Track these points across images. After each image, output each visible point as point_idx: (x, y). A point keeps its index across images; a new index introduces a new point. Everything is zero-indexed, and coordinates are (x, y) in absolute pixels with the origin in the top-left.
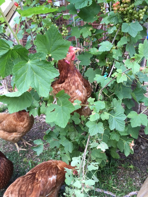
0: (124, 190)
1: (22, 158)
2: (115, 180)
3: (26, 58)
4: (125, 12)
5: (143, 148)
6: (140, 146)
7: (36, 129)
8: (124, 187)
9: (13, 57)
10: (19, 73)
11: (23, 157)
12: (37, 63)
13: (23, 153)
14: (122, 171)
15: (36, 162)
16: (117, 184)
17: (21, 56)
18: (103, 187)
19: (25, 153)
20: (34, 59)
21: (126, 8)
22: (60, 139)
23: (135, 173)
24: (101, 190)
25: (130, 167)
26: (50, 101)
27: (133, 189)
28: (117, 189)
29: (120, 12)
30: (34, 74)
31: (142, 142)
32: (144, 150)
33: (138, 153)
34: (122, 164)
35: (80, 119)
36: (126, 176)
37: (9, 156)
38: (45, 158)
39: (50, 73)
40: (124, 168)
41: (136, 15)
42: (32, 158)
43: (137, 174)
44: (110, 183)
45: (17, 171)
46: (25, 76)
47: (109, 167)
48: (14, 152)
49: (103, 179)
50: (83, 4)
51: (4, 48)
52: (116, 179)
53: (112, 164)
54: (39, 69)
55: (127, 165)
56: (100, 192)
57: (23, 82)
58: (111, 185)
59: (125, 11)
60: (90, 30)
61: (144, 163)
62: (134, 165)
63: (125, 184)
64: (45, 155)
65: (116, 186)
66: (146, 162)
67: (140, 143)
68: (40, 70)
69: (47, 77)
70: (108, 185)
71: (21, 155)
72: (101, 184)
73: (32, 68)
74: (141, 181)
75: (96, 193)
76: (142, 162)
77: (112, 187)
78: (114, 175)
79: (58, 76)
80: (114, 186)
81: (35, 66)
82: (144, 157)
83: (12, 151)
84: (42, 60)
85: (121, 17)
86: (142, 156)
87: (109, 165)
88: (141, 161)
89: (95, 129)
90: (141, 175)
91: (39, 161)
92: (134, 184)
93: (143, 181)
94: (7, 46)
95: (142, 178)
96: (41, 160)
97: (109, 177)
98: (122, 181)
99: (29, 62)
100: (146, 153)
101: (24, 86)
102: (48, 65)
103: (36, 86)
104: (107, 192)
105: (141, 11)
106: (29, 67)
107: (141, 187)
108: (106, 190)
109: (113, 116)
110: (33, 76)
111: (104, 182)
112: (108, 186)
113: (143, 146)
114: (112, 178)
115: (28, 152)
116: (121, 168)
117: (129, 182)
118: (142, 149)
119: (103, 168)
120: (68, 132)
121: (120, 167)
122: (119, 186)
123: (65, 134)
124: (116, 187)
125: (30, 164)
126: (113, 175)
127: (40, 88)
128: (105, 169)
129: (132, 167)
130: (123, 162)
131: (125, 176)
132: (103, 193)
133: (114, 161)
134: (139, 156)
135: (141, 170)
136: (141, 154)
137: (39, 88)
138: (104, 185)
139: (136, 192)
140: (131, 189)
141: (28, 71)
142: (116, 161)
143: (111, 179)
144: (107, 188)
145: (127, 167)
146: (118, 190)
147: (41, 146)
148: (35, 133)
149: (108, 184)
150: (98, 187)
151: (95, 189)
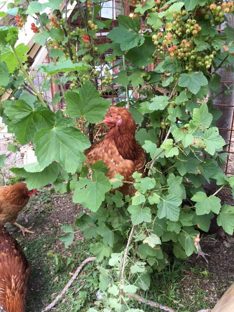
0: (190, 307)
1: (46, 250)
2: (178, 290)
3: (51, 121)
4: (185, 58)
5: (227, 245)
6: (222, 242)
7: (69, 208)
8: (191, 302)
9: (36, 120)
10: (41, 143)
11: (48, 250)
12: (65, 129)
13: (48, 243)
14: (191, 278)
15: (65, 257)
16: (181, 296)
17: (46, 119)
18: (159, 299)
19: (51, 244)
20: (61, 125)
21: (187, 53)
22: (97, 225)
23: (210, 283)
24: (155, 304)
25: (203, 272)
26: (83, 173)
27: (204, 306)
28: (180, 305)
29: (179, 58)
30: (60, 144)
31: (225, 237)
32: (229, 249)
33: (218, 253)
34: (191, 268)
35: (124, 200)
36: (195, 286)
37: (28, 246)
38: (79, 252)
39: (79, 142)
40: (193, 274)
41: (200, 63)
42: (61, 251)
43: (213, 284)
44: (171, 294)
45: (38, 268)
46: (48, 146)
47: (171, 271)
48: (35, 240)
49: (161, 288)
50: (132, 42)
51: (25, 110)
52: (180, 289)
53: (175, 266)
54: (66, 137)
55: (199, 270)
56: (154, 307)
57: (46, 153)
58: (171, 298)
59: (185, 56)
60: (142, 76)
61: (225, 269)
62: (210, 270)
63: (192, 298)
64: (79, 248)
65: (179, 300)
66: (229, 267)
67: (223, 238)
68: (67, 139)
69: (76, 147)
70: (167, 297)
71: (45, 246)
72: (157, 296)
73: (57, 136)
74: (217, 294)
75: (149, 308)
76: (223, 266)
77: (172, 301)
78: (177, 283)
79: (89, 147)
80: (175, 299)
81: (61, 134)
82: (226, 259)
83: (33, 239)
84: (71, 127)
85: (180, 64)
86: (225, 257)
87: (171, 268)
88: (221, 265)
89: (139, 216)
90: (219, 286)
91: (71, 256)
92: (206, 298)
93: (220, 295)
94: (29, 108)
95: (220, 290)
96: (73, 255)
97: (169, 286)
98: (189, 293)
99: (54, 129)
100: (231, 253)
101: (47, 159)
102: (77, 133)
103: (62, 159)
104: (164, 308)
105: (207, 57)
106: (55, 135)
107: (216, 303)
108: (163, 305)
109: (164, 200)
110: (58, 146)
111: (162, 293)
112: (167, 299)
113: (227, 242)
114: (174, 288)
115: (55, 242)
116: (189, 274)
117: (198, 296)
118: (225, 247)
119: (161, 272)
120: (109, 216)
121: (187, 272)
122: (183, 300)
123: (105, 220)
124: (179, 302)
125: (57, 259)
126: (175, 283)
127: (67, 161)
128: (163, 273)
129: (206, 272)
130: (193, 265)
131: (193, 286)
132: (159, 308)
133: (179, 263)
134: (219, 257)
135: (219, 278)
136: (223, 255)
137: (65, 161)
138: (162, 296)
139: (208, 310)
140: (201, 306)
141: (53, 140)
142: (182, 263)
143: (172, 288)
144: (164, 302)
145: (199, 273)
146: (182, 305)
147: (71, 235)
148: (68, 214)
149: (168, 295)
150: (152, 300)
151: (148, 302)
